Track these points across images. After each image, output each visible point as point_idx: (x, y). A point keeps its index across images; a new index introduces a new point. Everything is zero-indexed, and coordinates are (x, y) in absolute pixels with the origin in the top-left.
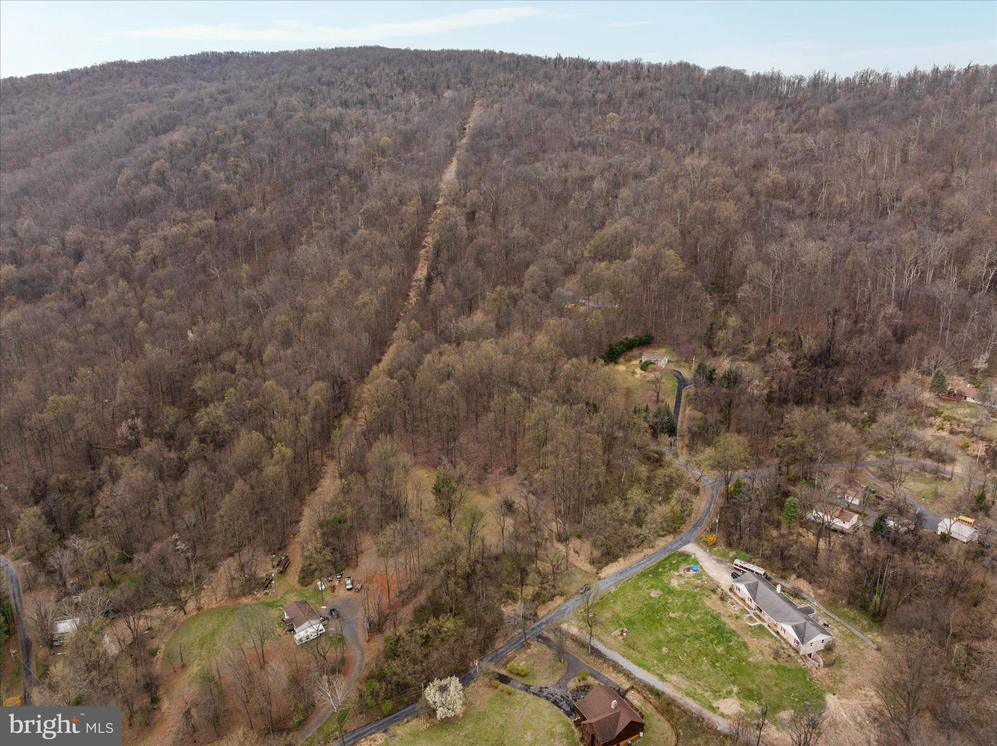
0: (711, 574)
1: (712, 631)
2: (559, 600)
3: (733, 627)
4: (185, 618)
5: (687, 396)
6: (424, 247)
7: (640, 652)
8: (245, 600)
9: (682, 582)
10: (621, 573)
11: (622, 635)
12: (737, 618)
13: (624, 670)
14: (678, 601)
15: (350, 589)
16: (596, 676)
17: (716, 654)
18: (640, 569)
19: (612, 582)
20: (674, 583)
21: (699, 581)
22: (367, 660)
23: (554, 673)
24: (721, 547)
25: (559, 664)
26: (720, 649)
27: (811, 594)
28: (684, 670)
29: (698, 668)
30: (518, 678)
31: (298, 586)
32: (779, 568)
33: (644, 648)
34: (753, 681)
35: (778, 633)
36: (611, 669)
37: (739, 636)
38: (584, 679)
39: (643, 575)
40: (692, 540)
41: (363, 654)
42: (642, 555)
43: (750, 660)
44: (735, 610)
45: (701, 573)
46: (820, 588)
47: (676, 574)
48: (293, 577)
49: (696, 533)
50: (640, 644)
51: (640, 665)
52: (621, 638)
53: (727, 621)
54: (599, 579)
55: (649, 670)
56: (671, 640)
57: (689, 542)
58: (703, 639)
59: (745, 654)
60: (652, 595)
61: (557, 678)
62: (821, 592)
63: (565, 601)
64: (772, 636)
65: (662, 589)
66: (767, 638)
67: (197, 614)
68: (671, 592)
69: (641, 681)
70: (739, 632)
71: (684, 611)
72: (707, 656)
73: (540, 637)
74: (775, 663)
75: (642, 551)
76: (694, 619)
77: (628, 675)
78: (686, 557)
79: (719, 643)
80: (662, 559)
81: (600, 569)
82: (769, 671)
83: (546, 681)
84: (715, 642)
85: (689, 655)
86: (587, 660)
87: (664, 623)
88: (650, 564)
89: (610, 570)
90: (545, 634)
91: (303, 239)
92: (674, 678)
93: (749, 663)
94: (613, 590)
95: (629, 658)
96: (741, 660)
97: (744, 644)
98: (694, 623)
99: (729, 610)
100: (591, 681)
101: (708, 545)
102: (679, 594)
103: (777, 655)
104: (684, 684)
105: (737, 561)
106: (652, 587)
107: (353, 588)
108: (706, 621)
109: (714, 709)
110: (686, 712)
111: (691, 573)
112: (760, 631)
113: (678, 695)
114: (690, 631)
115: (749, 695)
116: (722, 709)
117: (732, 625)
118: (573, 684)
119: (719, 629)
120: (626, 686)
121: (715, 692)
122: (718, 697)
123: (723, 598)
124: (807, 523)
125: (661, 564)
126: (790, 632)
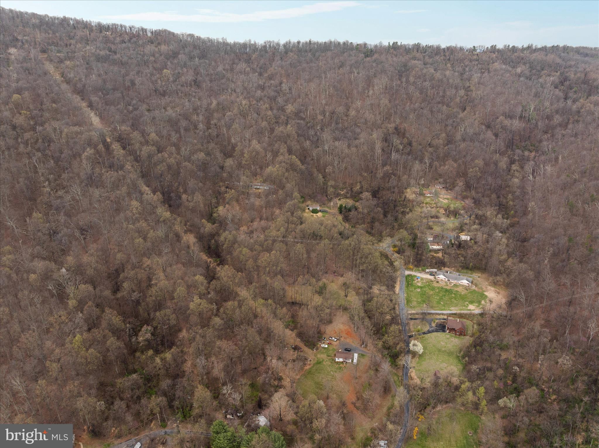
0: (424, 277)
1: (445, 292)
8: (307, 367)
9: (420, 283)
10: (401, 289)
12: (446, 285)
13: (440, 313)
14: (427, 289)
16: (436, 319)
18: (404, 286)
19: (403, 294)
21: (424, 281)
24: (415, 268)
25: (424, 322)
27: (451, 271)
28: (452, 305)
29: (454, 303)
30: (419, 332)
31: (315, 352)
33: (436, 306)
34: (469, 299)
35: (460, 284)
37: (453, 290)
38: (434, 322)
39: (407, 286)
44: (444, 283)
45: (422, 279)
47: (416, 282)
48: (306, 350)
49: (403, 268)
50: (434, 305)
51: (442, 310)
53: (446, 287)
54: (398, 294)
55: (445, 310)
56: (440, 300)
57: (405, 271)
58: (446, 295)
59: (460, 293)
60: (418, 291)
61: (428, 326)
64: (460, 286)
65: (418, 288)
68: (421, 288)
69: (447, 314)
71: (432, 291)
72: (452, 299)
74: (468, 292)
76: (437, 291)
77: (443, 314)
78: (410, 276)
79: (451, 294)
80: (405, 280)
81: (394, 291)
82: (469, 294)
83: (426, 328)
85: (448, 301)
86: (430, 317)
87: (432, 296)
88: (405, 282)
89: (397, 290)
90: (410, 317)
92: (452, 308)
93: (463, 295)
94: (405, 295)
95: (437, 310)
96: (461, 295)
97: (457, 291)
98: (439, 292)
99: (442, 284)
100: (437, 321)
101: (411, 270)
102: (424, 287)
103: (467, 290)
104: (456, 308)
105: (427, 270)
106: (415, 289)
107: (337, 340)
108: (441, 291)
109: (470, 310)
110: (466, 314)
111: (419, 279)
112: (455, 285)
113: (458, 312)
114: (441, 295)
115: (471, 302)
116: (472, 309)
117: (448, 288)
118: (434, 325)
119: (447, 291)
120: (445, 317)
121: (465, 306)
122: (467, 307)
123: (438, 282)
124: (431, 251)
125: (408, 282)
126: (465, 282)
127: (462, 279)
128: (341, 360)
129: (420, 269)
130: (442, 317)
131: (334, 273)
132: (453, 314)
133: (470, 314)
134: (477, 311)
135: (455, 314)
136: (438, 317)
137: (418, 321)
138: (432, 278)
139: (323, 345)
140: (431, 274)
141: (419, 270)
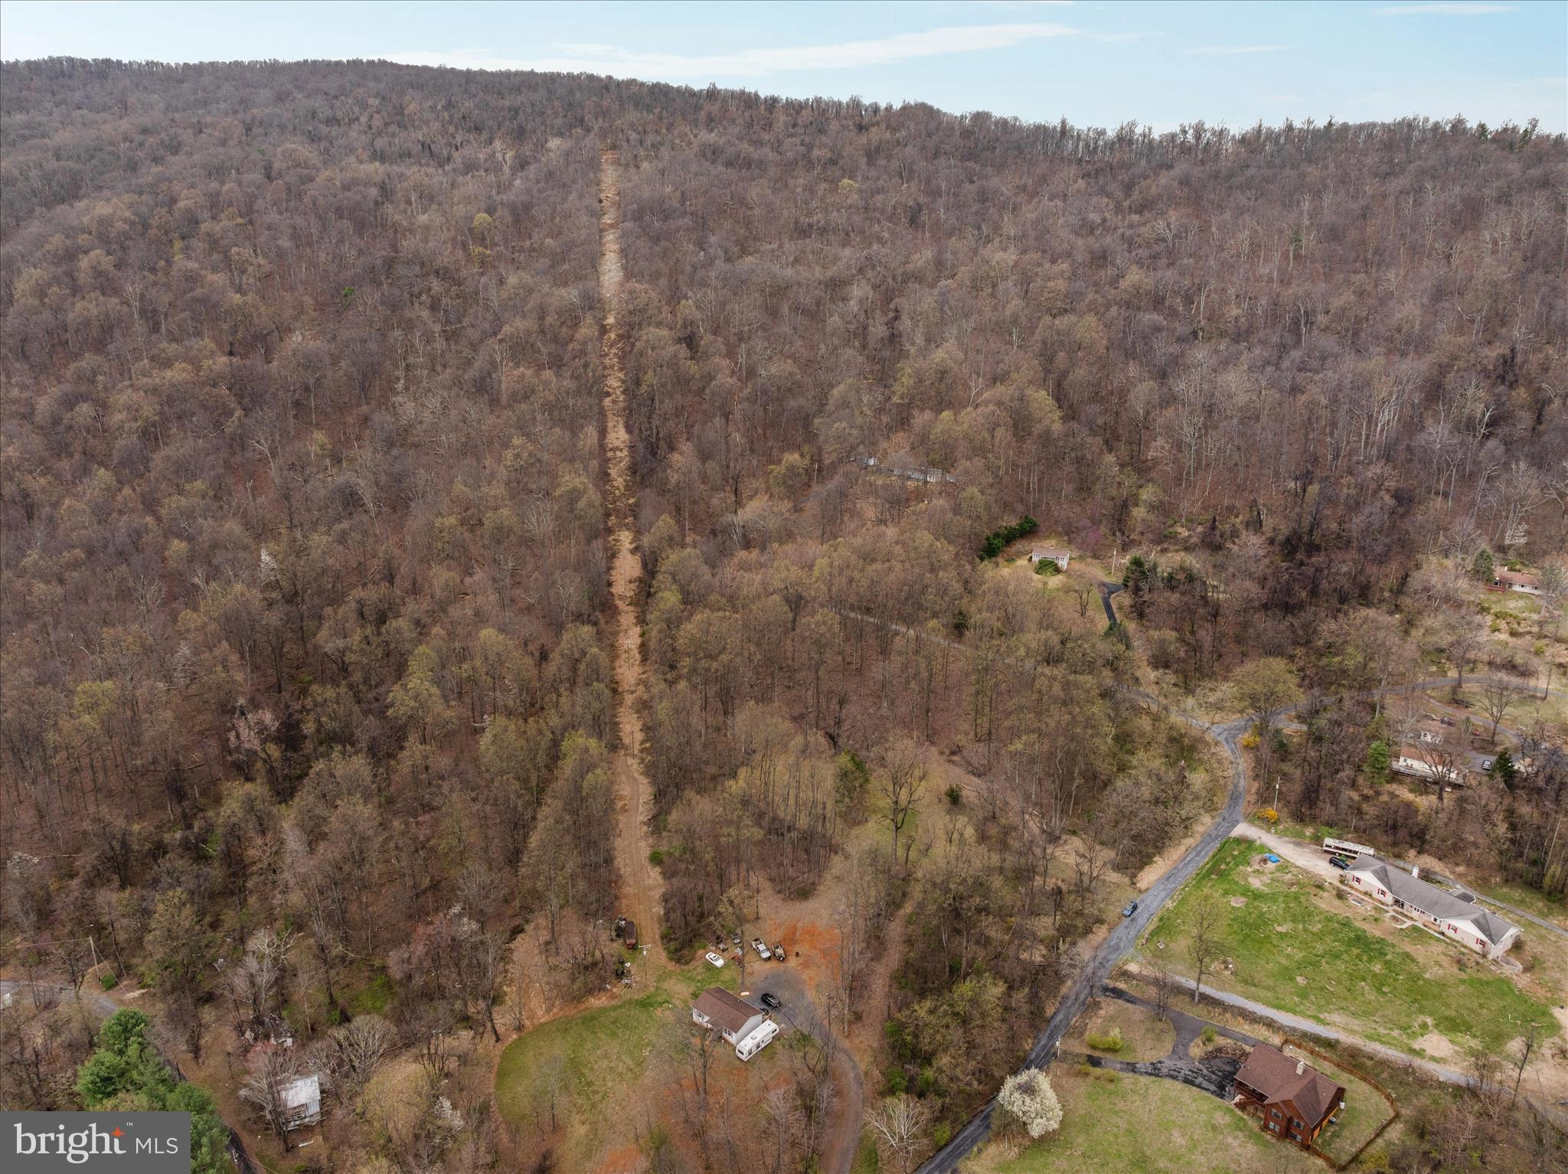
0: (1298, 863)
1: (1350, 943)
2: (1101, 932)
3: (1378, 934)
4: (500, 1048)
5: (1120, 608)
6: (608, 394)
7: (1267, 988)
8: (596, 1002)
9: (1266, 879)
10: (1168, 877)
11: (1226, 968)
12: (1376, 920)
13: (1261, 1018)
14: (1278, 908)
15: (769, 958)
16: (1224, 1033)
17: (1375, 975)
18: (1191, 870)
19: (1163, 894)
20: (1256, 883)
21: (1289, 876)
22: (862, 1067)
23: (1159, 1038)
24: (1288, 824)
25: (1160, 1025)
26: (1377, 968)
27: (1447, 873)
28: (1344, 1004)
29: (1360, 998)
30: (1109, 1056)
31: (671, 966)
32: (1386, 844)
33: (1270, 982)
34: (1447, 1005)
35: (1443, 934)
36: (1240, 1019)
37: (1394, 946)
38: (1209, 1040)
39: (1203, 877)
40: (1240, 818)
41: (851, 1060)
42: (1182, 848)
43: (1427, 976)
44: (1367, 909)
45: (1285, 866)
46: (1457, 865)
47: (1249, 869)
48: (652, 950)
49: (1242, 808)
50: (1260, 976)
51: (1278, 1007)
52: (1227, 973)
53: (1365, 926)
54: (1140, 891)
55: (1295, 1013)
56: (1300, 966)
57: (1237, 822)
58: (1345, 956)
59: (1416, 970)
60: (1233, 904)
61: (1169, 1046)
62: (1461, 869)
63: (1110, 930)
64: (1438, 940)
65: (1243, 895)
66: (1432, 941)
67: (520, 1038)
68: (1257, 896)
69: (1294, 1030)
70: (1390, 939)
71: (1294, 921)
72: (1364, 980)
73: (1106, 989)
74: (1463, 976)
75: (1180, 844)
76: (1315, 930)
77: (1270, 1024)
78: (1246, 843)
79: (1370, 960)
80: (1214, 850)
81: (1134, 876)
82: (1462, 988)
83: (1154, 1052)
84: (1365, 958)
85: (1339, 982)
86: (1195, 1012)
87: (1275, 942)
88: (1205, 859)
89: (1149, 877)
90: (1111, 984)
91: (400, 385)
92: (1336, 1018)
93: (1426, 981)
94: (1170, 904)
95: (1255, 999)
96: (1415, 978)
97: (1407, 955)
98: (1319, 936)
99: (1357, 910)
100: (1221, 1041)
101: (1269, 824)
102: (1272, 898)
103: (1461, 964)
104: (1356, 1024)
105: (1328, 841)
106: (1226, 893)
107: (773, 957)
108: (1334, 931)
109: (1419, 1053)
110: (1384, 1063)
111: (1270, 865)
112: (1418, 934)
113: (1357, 1041)
114: (1320, 948)
115: (1451, 1025)
116: (1430, 1051)
117: (1374, 931)
118: (1197, 1050)
119: (1360, 940)
120: (1276, 1040)
121: (1405, 1028)
122: (1413, 1035)
123: (1340, 895)
124: (1396, 776)
125: (1218, 859)
126: (1467, 931)
127: (1460, 915)
128: (704, 1021)
129: (1309, 831)
130: (1262, 1033)
131: (953, 753)
132: (1317, 1040)
133: (1408, 1070)
134: (1454, 1072)
135: (1330, 1044)
136: (1245, 1028)
137: (1137, 1012)
138: (1329, 873)
139: (710, 956)
140: (1339, 861)
141: (1299, 835)
